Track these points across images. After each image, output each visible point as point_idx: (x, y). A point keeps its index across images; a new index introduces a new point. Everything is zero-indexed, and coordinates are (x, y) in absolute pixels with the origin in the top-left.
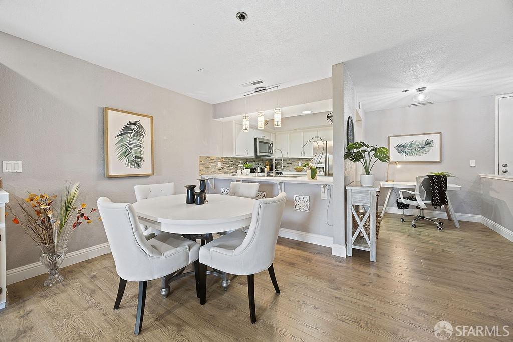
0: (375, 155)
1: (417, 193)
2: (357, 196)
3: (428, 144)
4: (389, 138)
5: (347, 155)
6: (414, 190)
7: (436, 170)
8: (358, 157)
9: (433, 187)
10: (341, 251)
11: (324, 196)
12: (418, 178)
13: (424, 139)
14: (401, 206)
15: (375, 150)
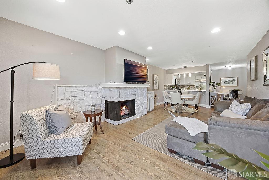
0: (217, 85)
1: (229, 95)
2: (212, 94)
3: (234, 80)
4: (221, 78)
5: (210, 85)
6: (228, 94)
7: (236, 89)
8: (212, 85)
9: (234, 93)
10: (208, 107)
11: (203, 94)
12: (229, 91)
13: (232, 79)
14: (224, 99)
15: (217, 84)
